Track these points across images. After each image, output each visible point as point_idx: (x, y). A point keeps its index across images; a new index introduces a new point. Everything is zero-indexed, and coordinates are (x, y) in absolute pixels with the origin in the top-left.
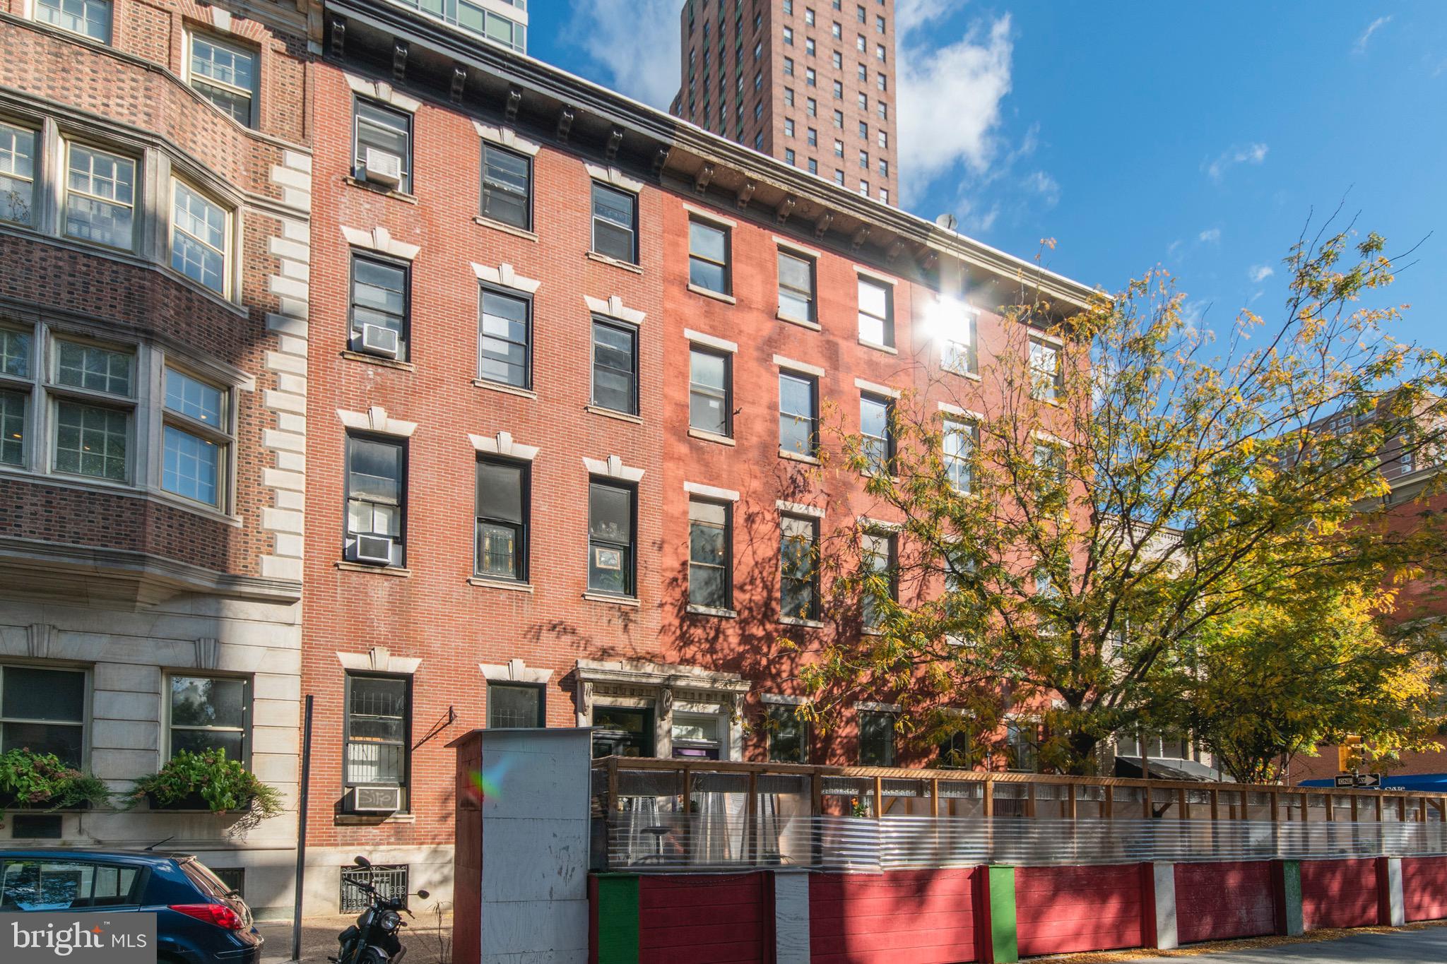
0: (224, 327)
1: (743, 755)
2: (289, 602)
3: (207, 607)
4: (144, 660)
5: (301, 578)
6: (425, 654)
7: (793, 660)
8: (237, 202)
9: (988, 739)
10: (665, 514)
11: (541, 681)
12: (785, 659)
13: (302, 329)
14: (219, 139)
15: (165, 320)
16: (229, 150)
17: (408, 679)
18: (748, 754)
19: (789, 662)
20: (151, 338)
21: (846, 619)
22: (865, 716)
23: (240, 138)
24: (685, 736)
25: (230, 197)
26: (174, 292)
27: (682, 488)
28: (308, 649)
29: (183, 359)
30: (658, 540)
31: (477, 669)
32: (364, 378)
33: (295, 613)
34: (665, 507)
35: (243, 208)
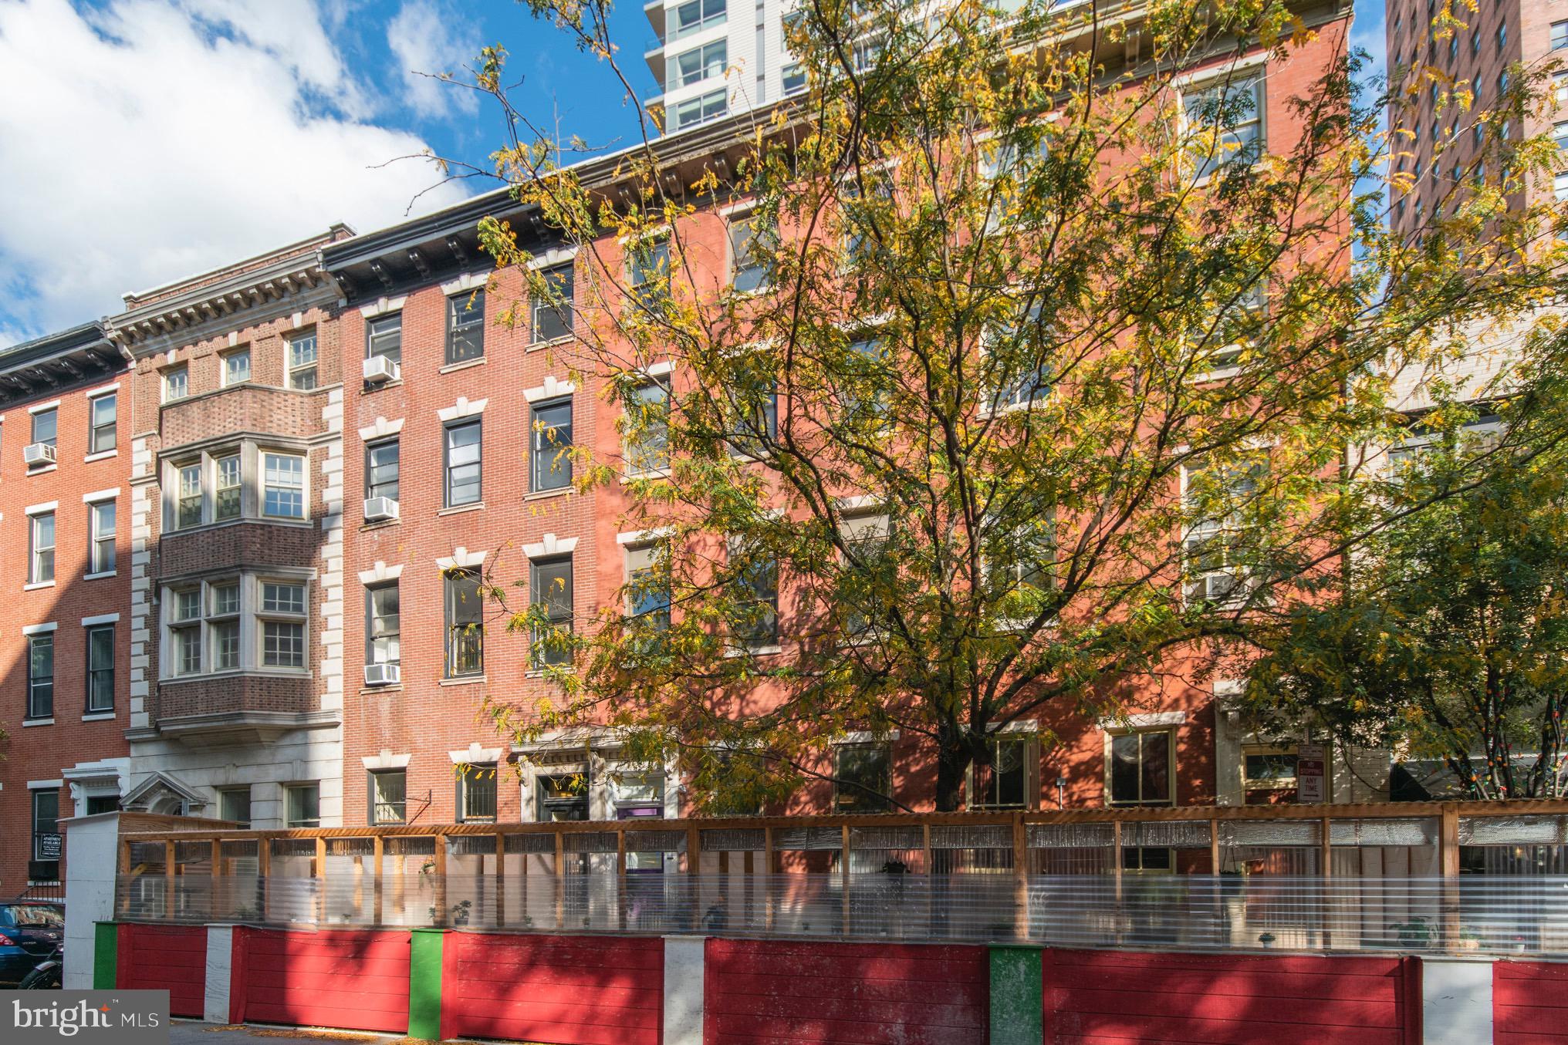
0: (296, 541)
1: (680, 811)
2: (335, 725)
3: (298, 738)
4: (271, 779)
5: (341, 706)
6: (413, 750)
7: (742, 698)
8: (305, 447)
9: (1063, 761)
10: (599, 573)
11: (494, 759)
12: (733, 698)
13: (340, 522)
14: (289, 410)
15: (253, 552)
16: (298, 413)
17: (403, 770)
18: (687, 810)
19: (738, 701)
20: (243, 569)
21: (814, 636)
22: (846, 750)
23: (306, 400)
24: (636, 796)
25: (299, 447)
26: (259, 531)
27: (614, 543)
28: (347, 755)
29: (267, 574)
30: (592, 603)
31: (447, 755)
32: (372, 542)
33: (338, 733)
34: (599, 568)
35: (310, 449)
